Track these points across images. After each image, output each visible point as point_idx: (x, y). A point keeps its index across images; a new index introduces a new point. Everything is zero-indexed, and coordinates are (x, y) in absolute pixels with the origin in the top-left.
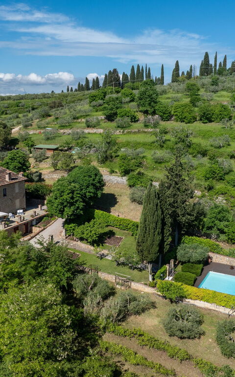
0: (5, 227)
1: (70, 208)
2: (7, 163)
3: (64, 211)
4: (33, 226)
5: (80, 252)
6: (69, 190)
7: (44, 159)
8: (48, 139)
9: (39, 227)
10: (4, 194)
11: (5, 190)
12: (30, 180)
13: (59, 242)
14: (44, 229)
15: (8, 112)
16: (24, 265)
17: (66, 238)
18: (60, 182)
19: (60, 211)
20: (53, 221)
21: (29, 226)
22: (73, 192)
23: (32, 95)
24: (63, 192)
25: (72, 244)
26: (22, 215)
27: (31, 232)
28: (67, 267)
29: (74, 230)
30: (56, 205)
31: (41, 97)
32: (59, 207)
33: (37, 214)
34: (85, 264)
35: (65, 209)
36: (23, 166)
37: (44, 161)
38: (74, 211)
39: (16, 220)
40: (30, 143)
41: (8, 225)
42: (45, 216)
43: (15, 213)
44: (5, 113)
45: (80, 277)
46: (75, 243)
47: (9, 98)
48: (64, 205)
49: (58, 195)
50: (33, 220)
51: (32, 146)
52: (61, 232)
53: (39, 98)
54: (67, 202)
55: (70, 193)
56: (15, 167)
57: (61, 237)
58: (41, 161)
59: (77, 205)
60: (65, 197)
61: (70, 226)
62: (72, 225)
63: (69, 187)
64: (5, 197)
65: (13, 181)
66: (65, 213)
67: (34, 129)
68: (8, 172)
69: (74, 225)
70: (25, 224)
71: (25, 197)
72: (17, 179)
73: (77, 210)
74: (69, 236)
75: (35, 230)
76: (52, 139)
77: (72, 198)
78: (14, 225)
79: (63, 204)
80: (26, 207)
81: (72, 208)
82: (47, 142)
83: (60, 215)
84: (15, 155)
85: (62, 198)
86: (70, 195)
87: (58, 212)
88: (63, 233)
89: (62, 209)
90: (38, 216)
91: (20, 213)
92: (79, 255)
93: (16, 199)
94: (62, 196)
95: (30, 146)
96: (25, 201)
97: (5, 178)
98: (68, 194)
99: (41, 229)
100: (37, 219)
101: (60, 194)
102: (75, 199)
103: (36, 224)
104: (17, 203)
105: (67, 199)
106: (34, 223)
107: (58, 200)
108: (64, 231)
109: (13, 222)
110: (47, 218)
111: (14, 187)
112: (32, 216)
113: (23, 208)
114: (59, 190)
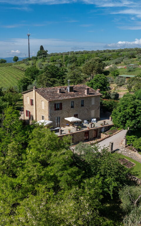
0: (77, 131)
1: (131, 121)
2: (92, 83)
3: (125, 122)
4: (102, 132)
5: (135, 161)
6: (132, 105)
7: (123, 85)
8: (130, 71)
9: (106, 134)
10: (81, 105)
11: (83, 101)
12: (108, 97)
13: (118, 150)
14: (110, 136)
15: (111, 59)
16: (62, 170)
17: (126, 147)
18: (125, 97)
19: (122, 122)
20: (119, 131)
21: (98, 132)
22: (135, 107)
23: (128, 49)
24: (126, 106)
25: (129, 153)
26: (95, 123)
27: (100, 137)
28: (116, 177)
29: (133, 140)
30: (119, 117)
31: (135, 50)
32: (122, 119)
33: (106, 124)
34: (137, 175)
35: (127, 121)
36: (104, 87)
37: (123, 86)
38: (135, 125)
39: (88, 126)
40: (116, 73)
41: (80, 129)
42: (113, 126)
43: (89, 121)
44: (109, 59)
45: (127, 189)
46: (133, 152)
47: (114, 51)
48: (126, 118)
49: (122, 108)
50: (102, 128)
51: (117, 75)
52: (122, 141)
53: (133, 51)
54: (129, 115)
55: (133, 107)
56: (97, 86)
57: (121, 145)
58: (121, 86)
59: (138, 119)
60: (127, 111)
61: (131, 137)
62: (133, 136)
63: (132, 102)
64: (83, 107)
65: (91, 95)
66: (127, 125)
67: (121, 65)
68: (87, 88)
69: (134, 136)
70: (95, 130)
71: (99, 109)
72: (94, 94)
73: (138, 123)
74: (129, 145)
75: (103, 136)
76: (133, 71)
77: (134, 112)
78: (85, 129)
79: (125, 116)
80: (100, 117)
81: (134, 122)
82: (128, 73)
83: (122, 126)
84: (99, 78)
85: (125, 111)
86: (133, 109)
87: (121, 123)
88: (124, 143)
89: (124, 121)
90: (107, 125)
91: (94, 121)
92: (133, 164)
93: (92, 109)
94: (125, 110)
95: (115, 75)
96: (99, 112)
97: (85, 93)
98: (131, 108)
99: (107, 136)
100: (105, 127)
101: (124, 108)
102: (137, 114)
103: (104, 132)
104: (93, 113)
105: (129, 113)
106: (103, 130)
107: (122, 112)
108: (125, 140)
109: (85, 127)
110: (115, 128)
111: (91, 100)
112: (102, 125)
113: (97, 117)
114: (123, 104)
